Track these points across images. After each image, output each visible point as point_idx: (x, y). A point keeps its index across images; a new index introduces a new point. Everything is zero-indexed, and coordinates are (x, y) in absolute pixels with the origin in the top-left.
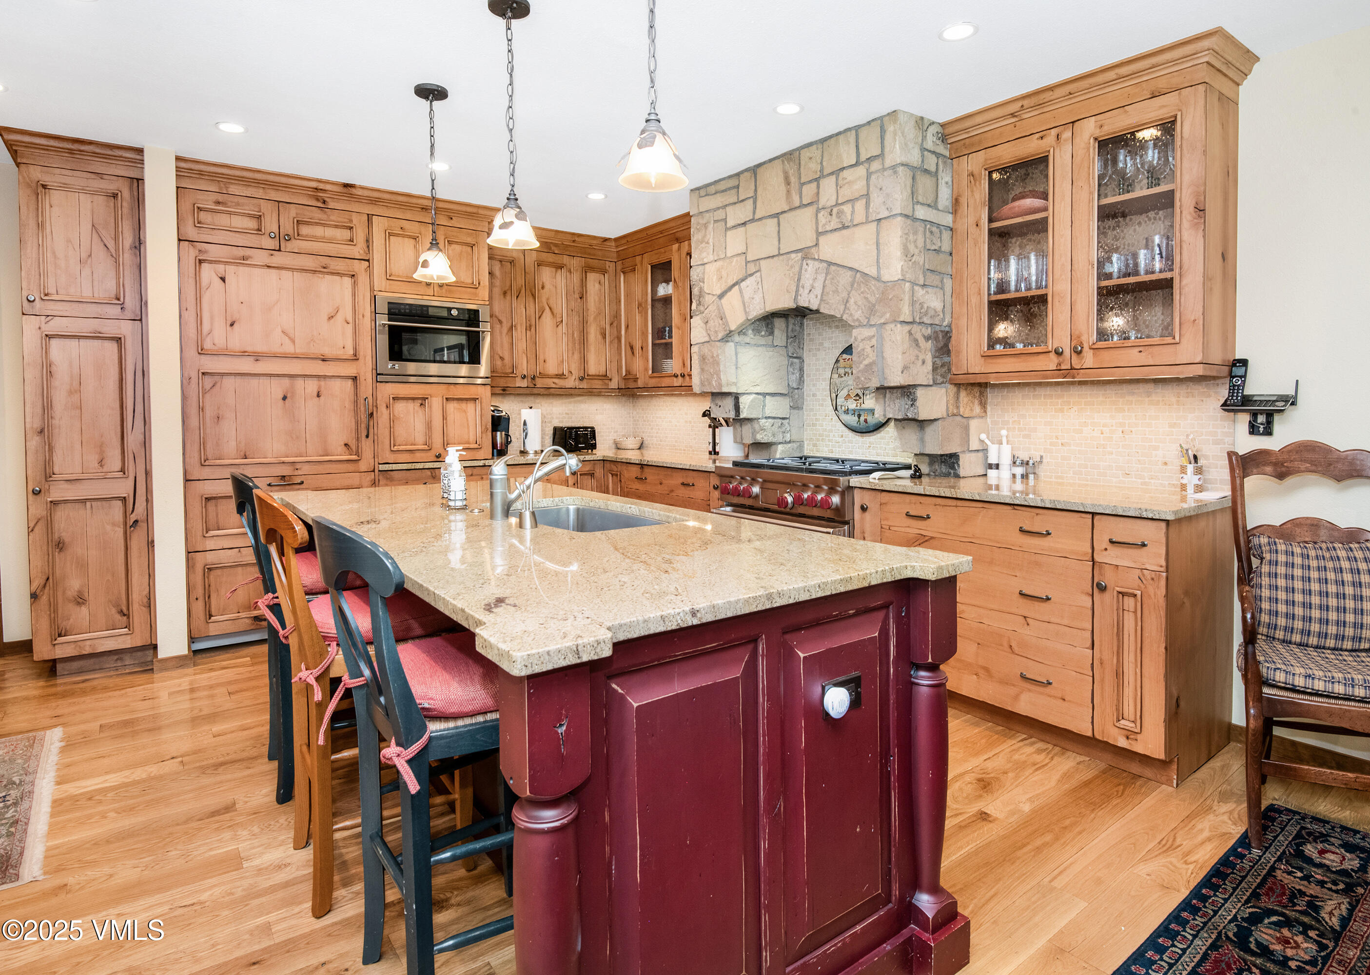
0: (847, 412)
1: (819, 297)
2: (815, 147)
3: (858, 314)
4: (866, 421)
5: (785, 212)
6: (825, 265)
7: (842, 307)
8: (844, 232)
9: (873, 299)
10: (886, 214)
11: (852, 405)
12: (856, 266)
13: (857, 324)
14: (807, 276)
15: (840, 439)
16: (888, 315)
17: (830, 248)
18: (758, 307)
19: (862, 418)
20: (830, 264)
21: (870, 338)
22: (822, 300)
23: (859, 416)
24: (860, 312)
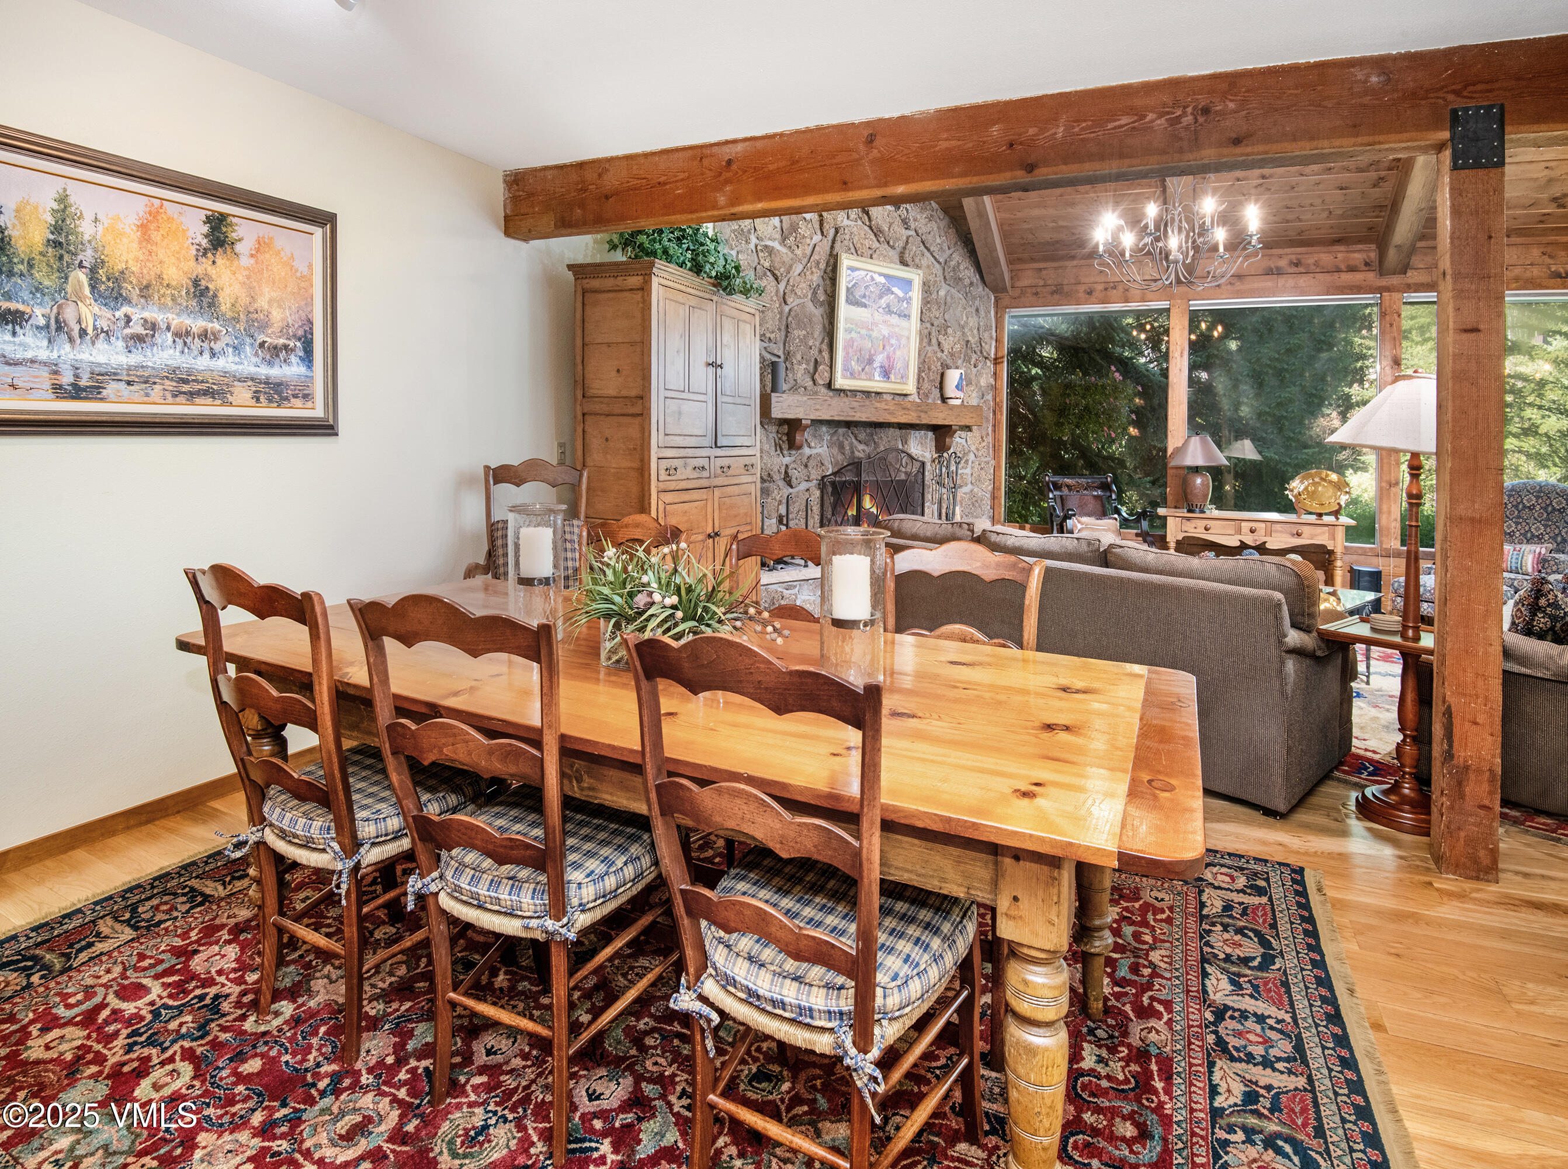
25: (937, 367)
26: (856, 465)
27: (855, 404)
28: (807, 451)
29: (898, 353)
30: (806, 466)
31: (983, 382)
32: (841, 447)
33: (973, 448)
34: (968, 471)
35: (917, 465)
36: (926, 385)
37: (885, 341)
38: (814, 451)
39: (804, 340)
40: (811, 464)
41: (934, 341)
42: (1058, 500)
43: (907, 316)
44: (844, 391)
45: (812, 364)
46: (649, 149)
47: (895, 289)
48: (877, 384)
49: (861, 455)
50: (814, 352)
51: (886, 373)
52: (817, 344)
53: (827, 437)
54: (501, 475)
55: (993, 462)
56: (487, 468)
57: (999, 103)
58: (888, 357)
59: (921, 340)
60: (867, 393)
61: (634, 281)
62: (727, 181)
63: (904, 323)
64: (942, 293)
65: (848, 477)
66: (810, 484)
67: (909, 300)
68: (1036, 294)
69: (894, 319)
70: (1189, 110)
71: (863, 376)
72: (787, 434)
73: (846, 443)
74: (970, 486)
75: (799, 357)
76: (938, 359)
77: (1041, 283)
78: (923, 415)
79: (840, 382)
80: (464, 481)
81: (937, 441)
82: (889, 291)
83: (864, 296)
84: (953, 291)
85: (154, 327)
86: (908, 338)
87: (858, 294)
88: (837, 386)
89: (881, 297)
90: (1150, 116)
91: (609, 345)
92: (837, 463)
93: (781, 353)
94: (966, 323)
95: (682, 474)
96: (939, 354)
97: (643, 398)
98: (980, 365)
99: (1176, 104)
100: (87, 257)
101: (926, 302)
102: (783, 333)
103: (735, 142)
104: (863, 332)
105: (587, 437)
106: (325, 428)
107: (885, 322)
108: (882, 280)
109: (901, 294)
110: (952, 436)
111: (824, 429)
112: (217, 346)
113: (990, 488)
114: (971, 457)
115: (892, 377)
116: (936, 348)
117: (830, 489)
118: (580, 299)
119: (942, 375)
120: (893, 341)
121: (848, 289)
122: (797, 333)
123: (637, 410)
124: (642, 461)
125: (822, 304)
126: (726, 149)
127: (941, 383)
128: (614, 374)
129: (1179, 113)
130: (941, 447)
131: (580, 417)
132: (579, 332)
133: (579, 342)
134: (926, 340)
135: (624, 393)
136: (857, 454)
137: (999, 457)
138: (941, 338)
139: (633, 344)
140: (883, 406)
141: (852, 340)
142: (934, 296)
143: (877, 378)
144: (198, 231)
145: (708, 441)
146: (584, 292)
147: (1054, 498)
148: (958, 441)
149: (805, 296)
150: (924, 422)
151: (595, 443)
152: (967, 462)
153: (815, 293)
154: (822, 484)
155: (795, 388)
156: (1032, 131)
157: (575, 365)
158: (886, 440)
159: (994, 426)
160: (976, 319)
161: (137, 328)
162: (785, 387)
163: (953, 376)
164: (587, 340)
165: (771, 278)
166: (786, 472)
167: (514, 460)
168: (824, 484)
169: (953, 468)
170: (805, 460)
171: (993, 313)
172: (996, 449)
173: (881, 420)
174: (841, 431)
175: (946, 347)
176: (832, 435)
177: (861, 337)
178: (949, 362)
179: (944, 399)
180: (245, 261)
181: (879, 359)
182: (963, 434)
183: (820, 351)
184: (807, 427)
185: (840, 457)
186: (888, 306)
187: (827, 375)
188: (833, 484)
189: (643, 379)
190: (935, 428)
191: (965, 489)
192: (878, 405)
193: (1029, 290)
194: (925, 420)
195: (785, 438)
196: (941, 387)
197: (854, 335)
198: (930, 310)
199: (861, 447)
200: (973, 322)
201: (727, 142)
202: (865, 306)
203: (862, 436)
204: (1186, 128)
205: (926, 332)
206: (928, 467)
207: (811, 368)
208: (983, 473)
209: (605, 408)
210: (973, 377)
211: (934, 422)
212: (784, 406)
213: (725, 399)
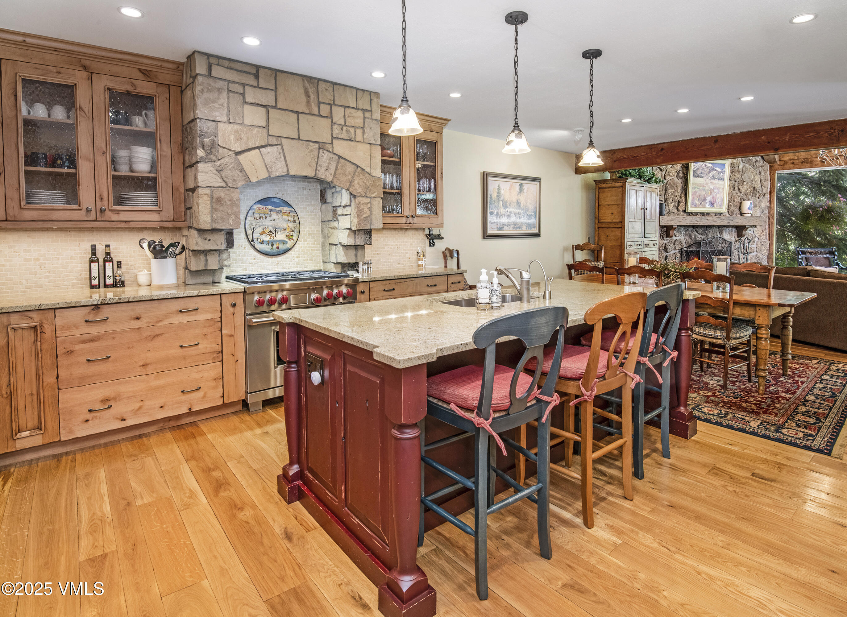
0: (262, 242)
1: (333, 175)
2: (329, 84)
3: (360, 190)
4: (278, 248)
5: (305, 113)
6: (337, 157)
7: (348, 184)
8: (350, 142)
9: (368, 184)
10: (374, 142)
11: (266, 238)
12: (358, 164)
13: (359, 195)
14: (323, 160)
15: (253, 261)
16: (376, 194)
17: (340, 148)
18: (280, 170)
19: (275, 246)
20: (340, 157)
21: (367, 204)
22: (334, 177)
23: (272, 245)
24: (361, 189)
25: (738, 200)
26: (698, 244)
27: (698, 218)
28: (674, 238)
29: (718, 195)
30: (674, 244)
31: (763, 205)
32: (690, 236)
33: (757, 235)
34: (755, 246)
35: (728, 243)
36: (732, 208)
37: (711, 191)
38: (677, 238)
39: (673, 194)
40: (677, 243)
41: (736, 188)
42: (804, 259)
43: (723, 179)
44: (692, 213)
45: (677, 203)
46: (631, 146)
47: (717, 169)
48: (707, 209)
49: (700, 239)
50: (678, 198)
51: (712, 204)
52: (679, 194)
53: (684, 232)
54: (578, 247)
55: (769, 242)
56: (573, 246)
57: (764, 129)
58: (713, 198)
59: (730, 188)
60: (703, 214)
61: (619, 184)
62: (661, 155)
63: (721, 182)
64: (741, 167)
65: (693, 248)
66: (676, 251)
67: (724, 173)
68: (793, 163)
69: (716, 181)
70: (836, 131)
71: (701, 206)
72: (666, 232)
73: (693, 234)
74: (755, 253)
75: (671, 200)
76: (739, 196)
77: (796, 158)
78: (730, 221)
79: (690, 209)
80: (565, 249)
81: (738, 232)
82: (714, 169)
83: (702, 173)
84: (747, 165)
85: (511, 212)
86: (723, 189)
87: (698, 173)
88: (689, 211)
89: (709, 172)
90: (822, 133)
91: (609, 205)
92: (688, 243)
93: (663, 200)
94: (754, 179)
95: (634, 247)
96: (739, 194)
97: (622, 222)
98: (761, 197)
99: (831, 129)
100: (502, 198)
101: (732, 172)
102: (664, 191)
103: (664, 143)
104: (701, 188)
105: (600, 235)
106: (538, 235)
107: (711, 183)
108: (711, 165)
109: (719, 170)
110: (746, 230)
111: (682, 229)
112: (521, 216)
113: (767, 254)
114: (756, 239)
115: (715, 206)
116: (737, 191)
117: (685, 254)
118: (597, 191)
119: (741, 203)
120: (716, 191)
121: (694, 171)
122: (670, 191)
123: (620, 226)
124: (621, 243)
125: (681, 178)
126: (661, 145)
127: (740, 207)
128: (610, 215)
129: (833, 131)
130: (740, 235)
131: (597, 229)
132: (597, 202)
133: (597, 205)
134: (732, 188)
135: (614, 221)
136: (698, 239)
137: (772, 239)
138: (740, 187)
139: (618, 205)
140: (711, 218)
141: (696, 192)
142: (737, 169)
143: (707, 206)
144: (518, 188)
145: (642, 235)
146: (599, 188)
147: (802, 258)
148: (749, 233)
149: (674, 176)
150: (731, 224)
151: (603, 237)
152: (754, 242)
153: (678, 174)
154: (681, 251)
155: (669, 213)
156: (777, 138)
157: (595, 212)
158: (711, 234)
159: (769, 225)
160: (759, 176)
161: (509, 213)
162: (665, 213)
163: (747, 204)
164: (600, 204)
165: (659, 170)
166: (665, 247)
167: (581, 243)
168: (682, 252)
169: (746, 244)
170: (673, 241)
171: (768, 173)
172: (770, 236)
173: (710, 224)
174: (690, 229)
175: (743, 190)
176: (686, 231)
177: (700, 190)
178: (744, 197)
179: (742, 214)
180: (525, 194)
181: (709, 199)
182: (752, 229)
183: (681, 197)
184: (675, 228)
185: (689, 240)
186: (713, 176)
187: (684, 207)
188: (687, 251)
189: (622, 216)
190: (737, 227)
191: (752, 254)
192: (708, 218)
193: (789, 162)
194: (732, 223)
195: (665, 233)
196: (740, 208)
197: (696, 189)
198: (734, 175)
199: (699, 236)
200: (757, 178)
201: (661, 143)
202: (702, 177)
203: (700, 231)
204: (835, 136)
205: (732, 185)
206: (733, 244)
207: (676, 204)
208: (763, 246)
209: (607, 226)
210: (757, 203)
211: (737, 224)
212: (667, 221)
213: (648, 220)
